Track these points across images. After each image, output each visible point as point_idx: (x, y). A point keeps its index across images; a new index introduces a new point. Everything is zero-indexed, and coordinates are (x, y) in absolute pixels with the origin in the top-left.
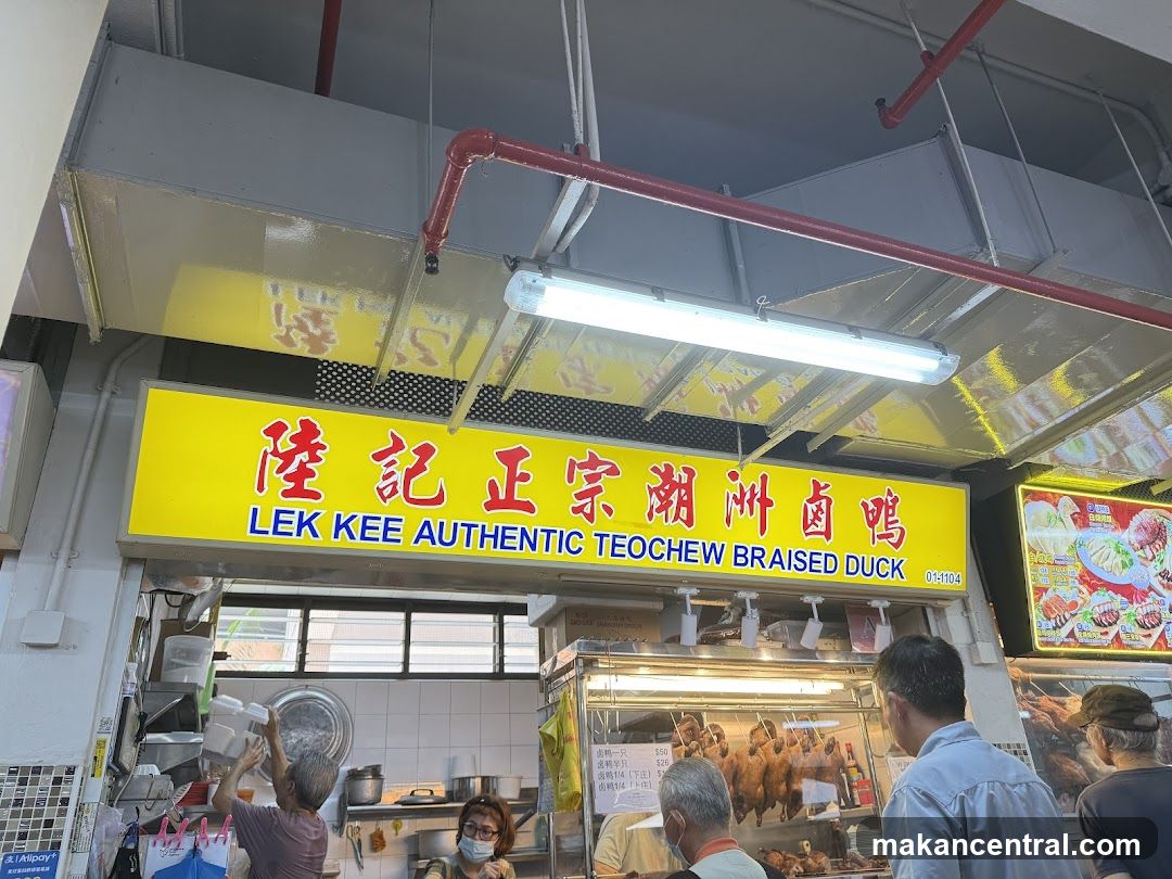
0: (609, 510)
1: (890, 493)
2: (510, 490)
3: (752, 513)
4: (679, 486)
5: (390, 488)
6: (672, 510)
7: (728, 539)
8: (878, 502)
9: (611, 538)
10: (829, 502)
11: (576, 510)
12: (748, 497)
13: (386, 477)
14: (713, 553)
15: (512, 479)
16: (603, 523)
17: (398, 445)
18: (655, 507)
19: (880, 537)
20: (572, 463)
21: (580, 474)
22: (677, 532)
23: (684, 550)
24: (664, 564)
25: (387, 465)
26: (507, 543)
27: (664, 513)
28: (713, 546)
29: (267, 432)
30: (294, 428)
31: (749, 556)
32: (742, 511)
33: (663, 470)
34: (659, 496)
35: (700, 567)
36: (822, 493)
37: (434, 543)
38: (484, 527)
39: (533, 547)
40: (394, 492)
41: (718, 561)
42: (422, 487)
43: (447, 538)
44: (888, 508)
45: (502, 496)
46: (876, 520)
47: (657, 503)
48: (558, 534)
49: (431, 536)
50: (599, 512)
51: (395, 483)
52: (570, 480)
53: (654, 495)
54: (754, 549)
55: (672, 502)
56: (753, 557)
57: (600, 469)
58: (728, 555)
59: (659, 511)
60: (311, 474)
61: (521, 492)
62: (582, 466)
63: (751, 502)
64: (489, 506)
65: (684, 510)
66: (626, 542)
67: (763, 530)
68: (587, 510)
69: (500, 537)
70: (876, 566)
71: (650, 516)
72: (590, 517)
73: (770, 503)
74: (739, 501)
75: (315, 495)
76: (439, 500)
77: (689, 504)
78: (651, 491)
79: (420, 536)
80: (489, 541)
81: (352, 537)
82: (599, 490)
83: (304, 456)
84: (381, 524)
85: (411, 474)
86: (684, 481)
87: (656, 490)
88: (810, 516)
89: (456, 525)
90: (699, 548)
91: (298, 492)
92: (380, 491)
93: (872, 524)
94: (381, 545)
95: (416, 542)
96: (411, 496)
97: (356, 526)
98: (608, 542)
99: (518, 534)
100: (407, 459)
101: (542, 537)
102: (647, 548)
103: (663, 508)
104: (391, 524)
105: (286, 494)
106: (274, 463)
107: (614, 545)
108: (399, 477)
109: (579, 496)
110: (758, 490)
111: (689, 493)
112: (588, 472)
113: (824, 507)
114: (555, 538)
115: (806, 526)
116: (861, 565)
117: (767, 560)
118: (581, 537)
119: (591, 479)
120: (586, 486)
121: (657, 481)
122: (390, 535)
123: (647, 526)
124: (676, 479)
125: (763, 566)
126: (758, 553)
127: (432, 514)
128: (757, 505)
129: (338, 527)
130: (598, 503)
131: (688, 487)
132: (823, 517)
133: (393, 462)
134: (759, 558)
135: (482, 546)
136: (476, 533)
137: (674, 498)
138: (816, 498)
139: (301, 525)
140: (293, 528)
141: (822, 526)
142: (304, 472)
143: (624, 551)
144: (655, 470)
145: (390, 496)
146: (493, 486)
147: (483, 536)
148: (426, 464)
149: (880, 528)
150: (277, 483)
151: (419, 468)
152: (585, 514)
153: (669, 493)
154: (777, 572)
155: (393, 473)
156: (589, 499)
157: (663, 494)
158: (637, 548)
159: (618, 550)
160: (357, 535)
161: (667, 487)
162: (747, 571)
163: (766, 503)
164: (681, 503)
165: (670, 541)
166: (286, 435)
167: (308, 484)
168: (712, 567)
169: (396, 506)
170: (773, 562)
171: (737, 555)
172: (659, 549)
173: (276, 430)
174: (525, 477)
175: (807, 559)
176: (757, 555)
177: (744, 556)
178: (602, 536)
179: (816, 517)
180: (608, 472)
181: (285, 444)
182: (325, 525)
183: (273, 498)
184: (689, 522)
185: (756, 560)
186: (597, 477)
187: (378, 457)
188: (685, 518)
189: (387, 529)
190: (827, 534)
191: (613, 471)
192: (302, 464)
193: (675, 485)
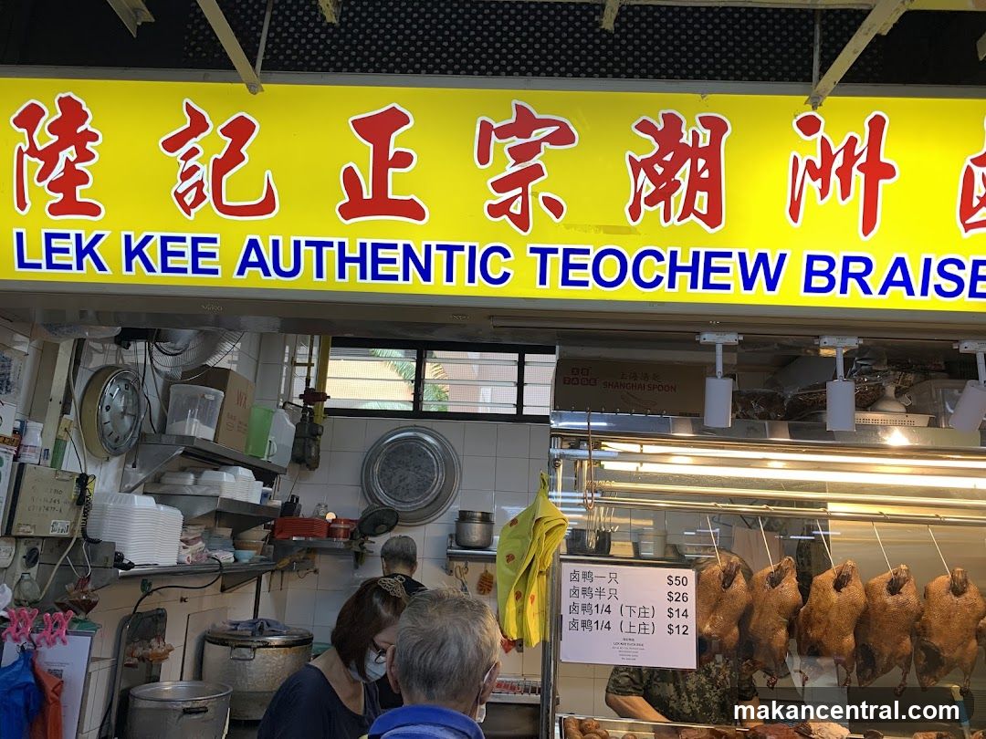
0: (555, 207)
2: (381, 183)
3: (845, 193)
4: (694, 152)
5: (194, 191)
6: (679, 198)
7: (794, 244)
9: (560, 255)
11: (495, 211)
12: (838, 162)
13: (186, 176)
14: (764, 269)
15: (382, 165)
16: (545, 229)
17: (198, 124)
18: (644, 195)
20: (486, 128)
23: (704, 268)
24: (662, 294)
25: (186, 157)
26: (383, 269)
27: (662, 205)
28: (762, 258)
29: (20, 122)
30: (52, 112)
31: (837, 273)
32: (824, 192)
33: (660, 126)
34: (652, 174)
35: (737, 295)
37: (267, 273)
38: (342, 245)
39: (426, 275)
40: (200, 198)
41: (771, 285)
42: (240, 188)
43: (286, 265)
45: (367, 194)
47: (649, 188)
48: (466, 252)
49: (261, 263)
50: (537, 209)
51: (200, 184)
52: (483, 158)
53: (642, 174)
54: (847, 260)
55: (678, 184)
56: (846, 274)
57: (538, 134)
58: (793, 274)
59: (651, 201)
60: (84, 178)
61: (399, 184)
62: (504, 132)
63: (844, 173)
64: (347, 211)
65: (702, 199)
66: (589, 260)
67: (869, 224)
68: (516, 208)
69: (371, 259)
71: (635, 212)
72: (522, 221)
73: (887, 172)
74: (819, 173)
75: (93, 210)
76: (267, 206)
77: (714, 187)
78: (636, 166)
79: (246, 263)
80: (352, 268)
81: (150, 269)
82: (537, 172)
83: (70, 153)
84: (186, 247)
85: (221, 168)
86: (704, 142)
87: (647, 165)
88: (979, 189)
89: (297, 244)
90: (733, 263)
91: (70, 205)
92: (180, 197)
94: (190, 279)
95: (241, 272)
96: (225, 202)
97: (153, 252)
98: (554, 262)
99: (398, 254)
100: (213, 144)
101: (439, 258)
102: (629, 269)
103: (662, 195)
104: (202, 247)
105: (54, 210)
106: (34, 165)
107: (567, 266)
108: (205, 173)
109: (500, 186)
110: (861, 148)
111: (714, 165)
112: (516, 141)
114: (461, 259)
115: (967, 211)
117: (875, 280)
118: (506, 254)
119: (519, 154)
120: (512, 168)
121: (649, 147)
122: (203, 263)
123: (629, 231)
124: (687, 139)
125: (866, 290)
126: (856, 267)
127: (260, 228)
128: (858, 178)
129: (130, 255)
130: (535, 195)
131: (712, 154)
133: (194, 152)
134: (858, 277)
135: (342, 275)
136: (330, 255)
137: (683, 175)
139: (80, 253)
140: (70, 258)
142: (72, 179)
143: (587, 275)
144: (645, 127)
145: (194, 204)
146: (351, 179)
147: (343, 260)
148: (243, 150)
150: (41, 194)
151: (233, 159)
152: (513, 217)
153: (671, 168)
154: (897, 299)
155: (195, 169)
156: (519, 190)
157: (660, 170)
158: (610, 268)
159: (574, 275)
160: (157, 266)
161: (668, 158)
162: (834, 299)
163: (878, 171)
164: (695, 183)
165: (674, 255)
166: (43, 125)
167: (81, 193)
168: (759, 295)
169: (205, 220)
170: (889, 282)
171: (810, 273)
172: (650, 269)
173: (29, 118)
174: (404, 160)
175: (965, 274)
176: (854, 271)
177: (826, 274)
178: (544, 253)
180: (552, 139)
181: (44, 137)
182: (111, 251)
184: (713, 218)
185: (852, 282)
186: (534, 149)
187: (171, 144)
188: (704, 211)
189: (196, 255)
191: (563, 136)
192: (69, 165)
193: (684, 153)
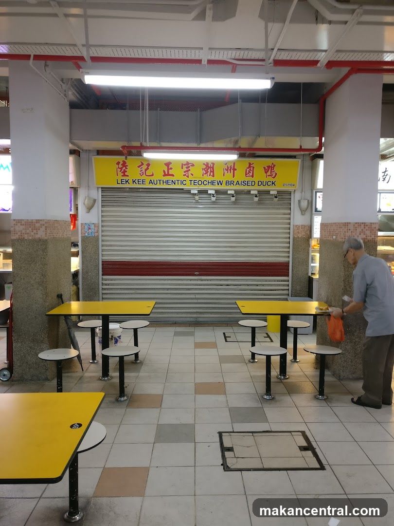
0: (192, 175)
1: (273, 164)
2: (168, 172)
3: (231, 173)
4: (210, 167)
5: (142, 173)
6: (209, 173)
8: (269, 167)
10: (253, 168)
11: (184, 175)
12: (229, 169)
13: (141, 171)
14: (220, 183)
15: (169, 169)
16: (191, 178)
17: (142, 164)
19: (268, 176)
20: (182, 164)
21: (184, 167)
22: (210, 179)
23: (212, 183)
26: (169, 183)
28: (220, 181)
29: (117, 164)
30: (121, 163)
31: (230, 183)
32: (228, 172)
33: (206, 164)
34: (205, 171)
36: (251, 166)
38: (163, 180)
39: (175, 184)
41: (221, 185)
42: (149, 172)
43: (155, 183)
44: (272, 168)
46: (268, 171)
49: (152, 183)
50: (190, 175)
52: (182, 168)
54: (231, 181)
57: (189, 165)
58: (224, 183)
59: (205, 174)
60: (126, 172)
61: (171, 172)
62: (185, 165)
63: (230, 170)
64: (164, 176)
65: (212, 173)
66: (197, 182)
67: (234, 176)
68: (187, 175)
69: (167, 182)
70: (267, 183)
71: (203, 176)
72: (188, 177)
73: (236, 170)
74: (227, 170)
75: (128, 176)
76: (153, 175)
77: (213, 172)
80: (165, 183)
82: (189, 170)
83: (124, 168)
84: (141, 181)
85: (146, 170)
86: (212, 166)
87: (204, 169)
88: (248, 172)
89: (157, 180)
90: (216, 182)
91: (124, 175)
92: (140, 174)
93: (266, 173)
95: (149, 184)
96: (147, 175)
97: (137, 181)
98: (192, 182)
99: (171, 181)
100: (144, 167)
101: (176, 182)
102: (203, 183)
103: (206, 173)
105: (122, 176)
106: (119, 170)
107: (194, 182)
108: (144, 171)
109: (185, 172)
110: (232, 166)
112: (187, 166)
113: (252, 169)
114: (180, 182)
115: (246, 174)
116: (262, 183)
117: (235, 184)
118: (186, 181)
119: (187, 168)
120: (186, 169)
121: (205, 167)
123: (202, 178)
127: (152, 178)
128: (232, 171)
130: (189, 173)
131: (213, 168)
132: (252, 172)
133: (142, 168)
135: (163, 184)
136: (162, 182)
137: (209, 170)
138: (250, 166)
139: (126, 182)
140: (125, 183)
141: (251, 174)
142: (125, 172)
143: (197, 184)
144: (204, 164)
145: (142, 175)
146: (164, 171)
148: (149, 168)
149: (269, 173)
150: (120, 174)
151: (147, 169)
153: (207, 170)
154: (238, 186)
156: (187, 172)
158: (200, 183)
159: (195, 184)
160: (137, 183)
161: (207, 168)
163: (234, 170)
164: (211, 171)
165: (208, 181)
166: (120, 164)
167: (126, 173)
169: (144, 177)
171: (226, 183)
173: (118, 163)
174: (171, 169)
175: (246, 183)
177: (228, 183)
179: (249, 172)
180: (191, 166)
181: (120, 166)
182: (131, 181)
183: (120, 177)
184: (213, 176)
185: (232, 184)
186: (189, 167)
187: (139, 167)
189: (143, 182)
190: (253, 176)
191: (193, 165)
192: (124, 170)
193: (209, 167)
